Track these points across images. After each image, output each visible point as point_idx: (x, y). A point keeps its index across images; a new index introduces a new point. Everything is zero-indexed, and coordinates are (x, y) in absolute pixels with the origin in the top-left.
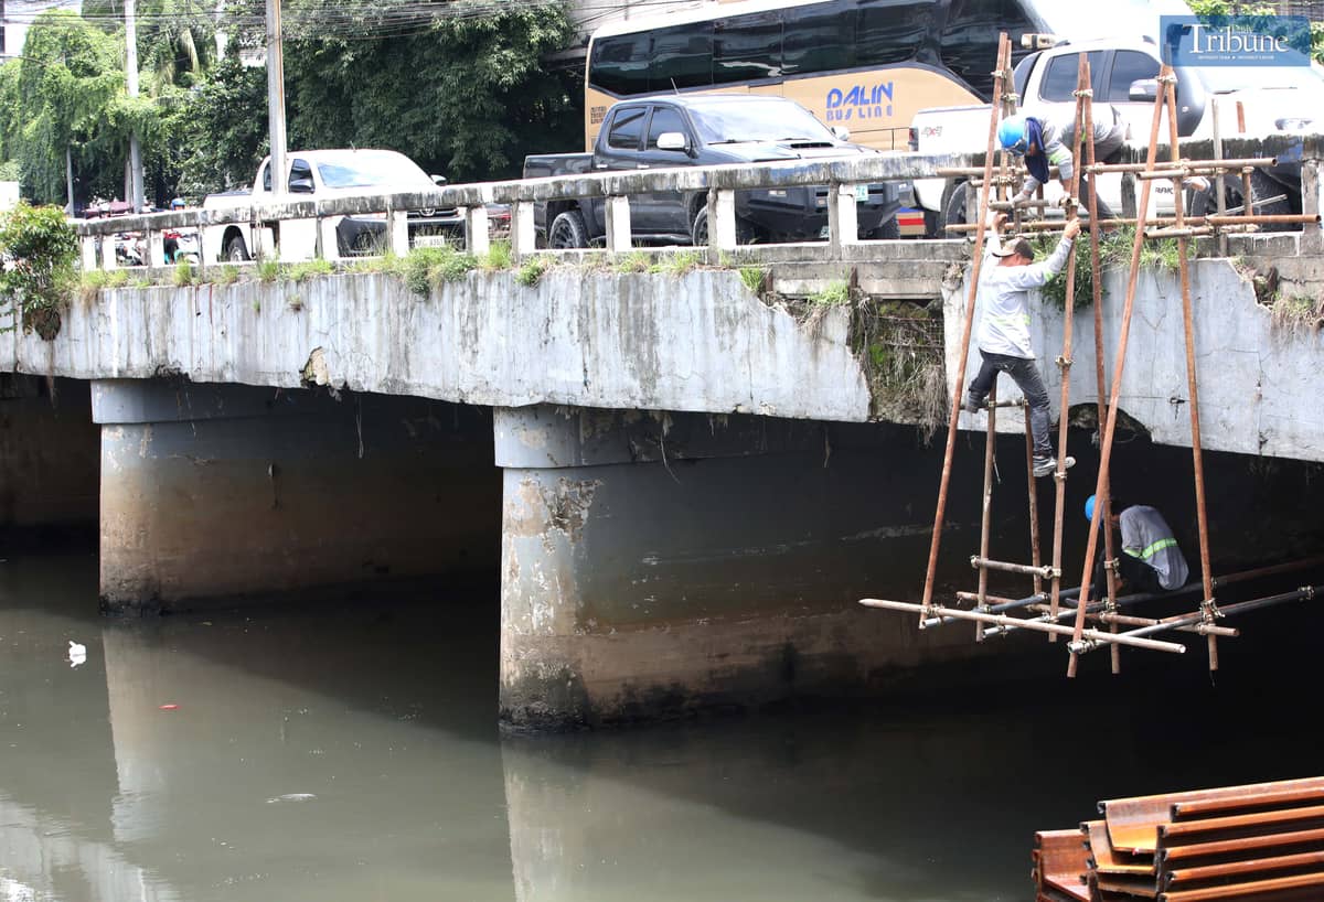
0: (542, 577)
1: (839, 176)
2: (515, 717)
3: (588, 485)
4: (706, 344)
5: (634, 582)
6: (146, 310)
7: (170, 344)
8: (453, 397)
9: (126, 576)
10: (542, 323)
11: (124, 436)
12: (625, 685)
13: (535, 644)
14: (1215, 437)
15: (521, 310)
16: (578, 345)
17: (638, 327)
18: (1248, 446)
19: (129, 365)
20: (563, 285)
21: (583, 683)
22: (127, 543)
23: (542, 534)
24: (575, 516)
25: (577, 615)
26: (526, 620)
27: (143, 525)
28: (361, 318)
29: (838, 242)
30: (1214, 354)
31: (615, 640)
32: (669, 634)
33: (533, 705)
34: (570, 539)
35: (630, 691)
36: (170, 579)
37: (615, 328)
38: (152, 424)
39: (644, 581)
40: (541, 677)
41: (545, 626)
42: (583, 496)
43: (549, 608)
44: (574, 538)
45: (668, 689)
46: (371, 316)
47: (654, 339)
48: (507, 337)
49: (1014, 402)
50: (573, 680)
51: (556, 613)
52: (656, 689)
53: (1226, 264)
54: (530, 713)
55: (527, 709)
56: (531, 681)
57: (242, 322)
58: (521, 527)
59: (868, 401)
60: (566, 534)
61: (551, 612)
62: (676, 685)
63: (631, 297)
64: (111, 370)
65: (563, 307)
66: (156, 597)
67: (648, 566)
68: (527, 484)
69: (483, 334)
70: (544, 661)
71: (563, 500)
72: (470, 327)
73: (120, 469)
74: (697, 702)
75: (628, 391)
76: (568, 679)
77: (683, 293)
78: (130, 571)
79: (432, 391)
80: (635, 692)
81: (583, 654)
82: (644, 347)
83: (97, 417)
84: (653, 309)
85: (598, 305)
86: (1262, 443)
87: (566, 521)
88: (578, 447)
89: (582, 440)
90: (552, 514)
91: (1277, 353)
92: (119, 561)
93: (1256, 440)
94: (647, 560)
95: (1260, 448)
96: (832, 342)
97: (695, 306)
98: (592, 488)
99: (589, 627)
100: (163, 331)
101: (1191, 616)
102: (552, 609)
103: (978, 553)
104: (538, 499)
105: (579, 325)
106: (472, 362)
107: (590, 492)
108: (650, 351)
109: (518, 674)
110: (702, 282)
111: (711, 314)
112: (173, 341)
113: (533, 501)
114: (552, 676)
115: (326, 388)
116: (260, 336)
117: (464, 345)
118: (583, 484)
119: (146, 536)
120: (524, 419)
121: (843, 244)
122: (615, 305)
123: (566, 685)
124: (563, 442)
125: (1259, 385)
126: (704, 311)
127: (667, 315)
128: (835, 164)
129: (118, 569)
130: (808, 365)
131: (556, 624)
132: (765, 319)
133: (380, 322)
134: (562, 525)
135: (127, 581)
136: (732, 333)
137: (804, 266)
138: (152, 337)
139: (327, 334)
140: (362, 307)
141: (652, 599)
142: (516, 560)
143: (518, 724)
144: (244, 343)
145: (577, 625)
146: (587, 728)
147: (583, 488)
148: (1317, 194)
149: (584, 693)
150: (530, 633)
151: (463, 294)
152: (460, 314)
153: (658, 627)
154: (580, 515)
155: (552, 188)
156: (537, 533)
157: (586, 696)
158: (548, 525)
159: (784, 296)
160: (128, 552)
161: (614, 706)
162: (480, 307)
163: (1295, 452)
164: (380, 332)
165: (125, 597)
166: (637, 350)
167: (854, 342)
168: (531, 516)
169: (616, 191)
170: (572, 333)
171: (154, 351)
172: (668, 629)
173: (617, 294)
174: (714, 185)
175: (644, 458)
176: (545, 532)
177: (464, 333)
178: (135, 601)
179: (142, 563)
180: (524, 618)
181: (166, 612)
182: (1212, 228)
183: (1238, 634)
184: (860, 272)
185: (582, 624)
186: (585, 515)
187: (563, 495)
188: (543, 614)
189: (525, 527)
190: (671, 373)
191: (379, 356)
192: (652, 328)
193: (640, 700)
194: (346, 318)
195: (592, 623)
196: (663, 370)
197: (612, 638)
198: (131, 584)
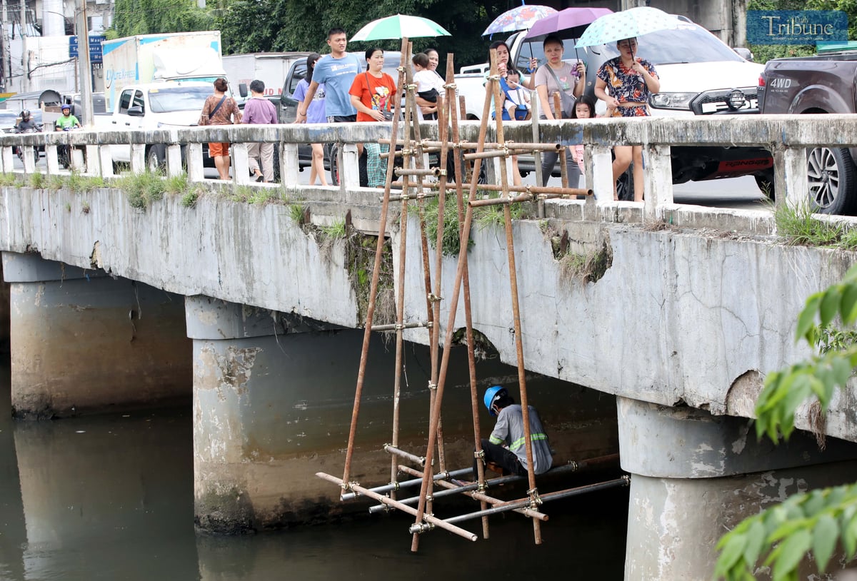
0: (217, 419)
1: (343, 138)
2: (202, 522)
3: (251, 351)
4: (276, 259)
5: (288, 423)
6: (20, 204)
7: (32, 230)
8: (159, 286)
9: (27, 392)
10: (198, 235)
11: (24, 291)
12: (282, 499)
13: (213, 469)
14: (534, 362)
15: (188, 224)
16: (216, 254)
17: (243, 244)
18: (551, 372)
19: (15, 243)
20: (208, 208)
21: (248, 497)
22: (28, 368)
23: (216, 388)
24: (240, 375)
25: (243, 448)
26: (207, 451)
27: (39, 355)
28: (116, 223)
29: (344, 188)
30: (532, 296)
31: (273, 466)
32: (316, 461)
33: (213, 514)
34: (238, 392)
35: (286, 503)
36: (59, 394)
37: (232, 244)
38: (44, 282)
39: (296, 421)
40: (218, 493)
41: (220, 456)
42: (247, 360)
43: (223, 443)
44: (240, 392)
45: (317, 501)
46: (121, 222)
47: (251, 256)
48: (182, 244)
49: (420, 324)
50: (241, 496)
51: (227, 446)
52: (307, 502)
53: (534, 225)
54: (211, 520)
55: (209, 516)
56: (211, 495)
57: (63, 218)
58: (203, 383)
59: (356, 312)
60: (234, 388)
61: (224, 446)
62: (323, 498)
63: (239, 220)
64: (7, 245)
65: (208, 225)
66: (48, 407)
67: (300, 411)
68: (206, 351)
69: (171, 239)
70: (219, 481)
71: (231, 363)
72: (164, 235)
73: (22, 315)
74: (340, 510)
75: (240, 291)
76: (237, 495)
77: (264, 220)
78: (30, 388)
79: (149, 279)
80: (290, 504)
81: (248, 476)
82: (247, 258)
83: (7, 278)
84: (249, 231)
85: (224, 225)
86: (560, 370)
87: (234, 378)
88: (241, 324)
89: (244, 319)
90: (224, 373)
91: (565, 299)
92: (22, 381)
93: (556, 366)
94: (298, 406)
95: (559, 373)
96: (337, 266)
97: (270, 229)
98: (254, 354)
99: (254, 457)
100: (29, 220)
101: (520, 502)
102: (225, 443)
103: (390, 441)
104: (213, 362)
105: (216, 239)
106: (167, 261)
107: (253, 356)
108: (249, 260)
109: (202, 491)
110: (273, 214)
111: (278, 237)
112: (33, 228)
113: (210, 364)
114: (225, 493)
115: (102, 269)
116: (71, 229)
117: (162, 246)
118: (246, 350)
119: (40, 363)
120: (202, 303)
121: (347, 189)
122: (232, 226)
123: (236, 499)
124: (229, 320)
125: (557, 324)
126: (274, 234)
127: (257, 237)
128: (341, 128)
129: (21, 387)
130: (326, 281)
131: (227, 455)
132: (303, 243)
133: (124, 226)
134: (231, 382)
135: (27, 395)
136: (288, 253)
137: (325, 205)
138: (24, 224)
139: (101, 232)
140: (116, 213)
141: (303, 435)
142: (200, 407)
143: (204, 527)
144: (64, 232)
145: (243, 455)
146: (251, 531)
147: (246, 354)
148: (592, 172)
149: (250, 506)
150: (210, 461)
151: (161, 209)
152: (160, 224)
153: (308, 456)
154: (244, 374)
155: (205, 134)
156: (213, 388)
157: (252, 507)
158: (221, 381)
159: (315, 227)
160: (28, 374)
161: (273, 515)
162: (169, 220)
163: (578, 379)
164: (125, 233)
165: (26, 407)
166: (243, 261)
167: (349, 266)
168: (209, 375)
169: (235, 139)
170: (212, 244)
171: (25, 234)
172: (316, 457)
173: (233, 218)
174: (282, 139)
175: (294, 331)
176: (219, 387)
177: (162, 240)
178: (33, 410)
179: (38, 383)
180: (206, 450)
181: (55, 418)
182: (531, 195)
183: (547, 518)
184: (352, 214)
185: (247, 454)
186: (248, 373)
187: (231, 359)
188: (218, 447)
189: (205, 382)
190: (260, 280)
191: (125, 250)
192: (250, 245)
193: (294, 510)
194: (109, 222)
195: (255, 454)
196: (256, 277)
197: (271, 464)
198: (30, 398)
